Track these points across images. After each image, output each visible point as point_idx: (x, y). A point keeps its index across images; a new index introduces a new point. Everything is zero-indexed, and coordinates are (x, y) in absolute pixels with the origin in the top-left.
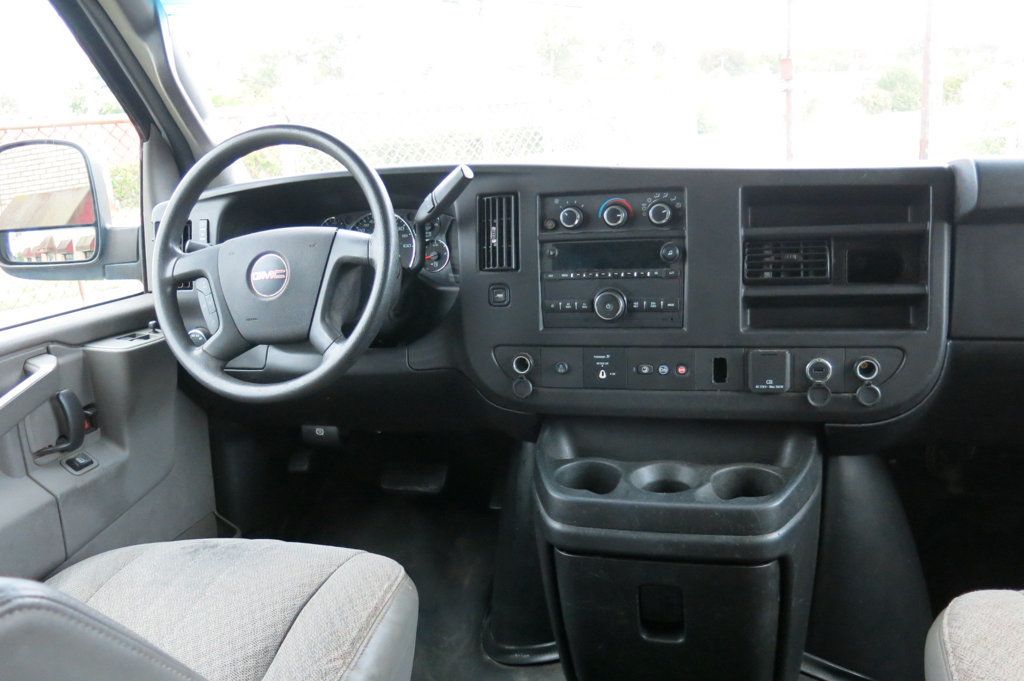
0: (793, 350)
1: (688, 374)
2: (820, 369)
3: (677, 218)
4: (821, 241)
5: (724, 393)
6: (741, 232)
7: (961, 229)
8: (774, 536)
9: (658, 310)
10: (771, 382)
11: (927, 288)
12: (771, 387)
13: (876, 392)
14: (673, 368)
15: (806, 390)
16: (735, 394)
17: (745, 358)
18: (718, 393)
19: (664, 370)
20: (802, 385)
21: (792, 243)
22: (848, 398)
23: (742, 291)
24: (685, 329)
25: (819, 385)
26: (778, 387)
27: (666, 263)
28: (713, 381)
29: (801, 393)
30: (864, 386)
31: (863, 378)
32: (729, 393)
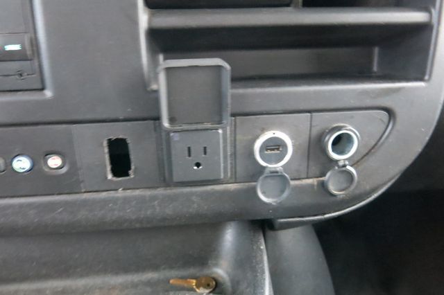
1: (64, 170)
2: (275, 146)
5: (129, 193)
11: (434, 14)
13: (350, 173)
14: (38, 159)
15: (254, 181)
18: (120, 193)
19: (22, 164)
22: (312, 186)
23: (144, 19)
24: (48, 93)
25: (275, 174)
28: (110, 176)
29: (247, 184)
30: (336, 168)
31: (335, 156)
32: (137, 192)
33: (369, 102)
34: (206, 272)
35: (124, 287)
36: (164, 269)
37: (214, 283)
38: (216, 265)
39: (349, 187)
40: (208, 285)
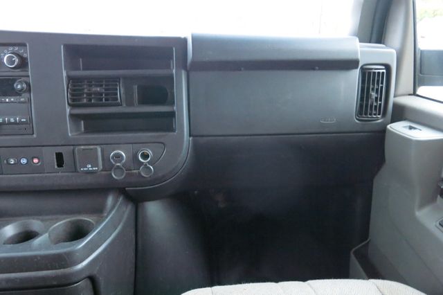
0: (102, 146)
1: (39, 164)
2: (118, 156)
3: (23, 63)
4: (116, 79)
5: (63, 174)
6: (65, 74)
7: (192, 74)
8: (80, 266)
9: (15, 123)
10: (90, 166)
11: (175, 108)
12: (90, 169)
13: (150, 169)
14: (30, 160)
15: (111, 170)
16: (70, 174)
17: (74, 152)
18: (60, 174)
19: (24, 161)
20: (108, 166)
21: (99, 81)
22: (135, 173)
23: (68, 110)
24: (35, 136)
25: (118, 166)
26: (94, 169)
27: (18, 93)
28: (56, 167)
29: (108, 172)
30: (144, 166)
31: (142, 161)
32: (67, 174)
39: (150, 174)
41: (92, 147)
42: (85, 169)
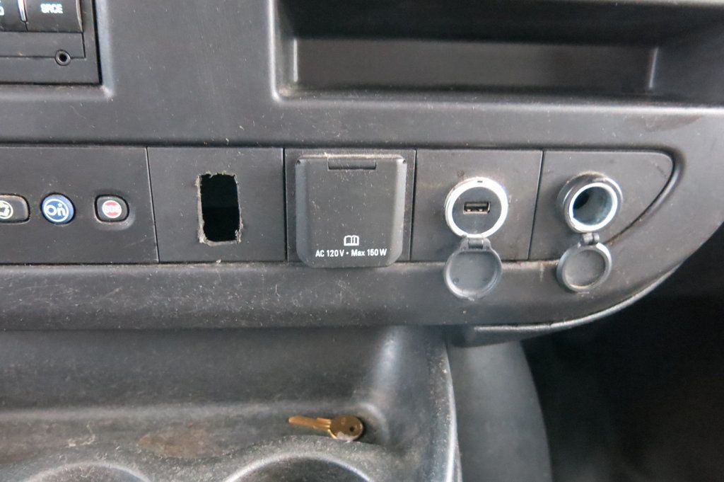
0: (414, 154)
1: (128, 223)
2: (481, 204)
5: (232, 268)
9: (11, 24)
10: (354, 240)
12: (355, 253)
13: (600, 257)
14: (85, 202)
15: (445, 260)
16: (264, 270)
17: (286, 175)
18: (218, 268)
20: (432, 245)
22: (535, 273)
24: (108, 91)
25: (477, 249)
26: (373, 252)
28: (202, 238)
29: (428, 264)
30: (579, 245)
31: (578, 225)
32: (246, 268)
33: (641, 138)
34: (348, 408)
35: (214, 425)
36: (280, 399)
37: (361, 426)
38: (366, 397)
39: (598, 278)
40: (352, 429)
41: (370, 156)
42: (334, 253)
